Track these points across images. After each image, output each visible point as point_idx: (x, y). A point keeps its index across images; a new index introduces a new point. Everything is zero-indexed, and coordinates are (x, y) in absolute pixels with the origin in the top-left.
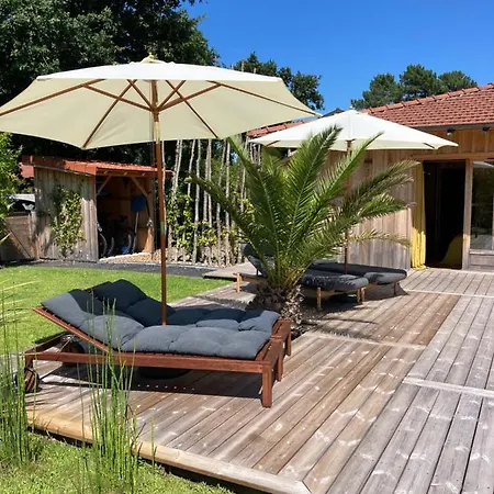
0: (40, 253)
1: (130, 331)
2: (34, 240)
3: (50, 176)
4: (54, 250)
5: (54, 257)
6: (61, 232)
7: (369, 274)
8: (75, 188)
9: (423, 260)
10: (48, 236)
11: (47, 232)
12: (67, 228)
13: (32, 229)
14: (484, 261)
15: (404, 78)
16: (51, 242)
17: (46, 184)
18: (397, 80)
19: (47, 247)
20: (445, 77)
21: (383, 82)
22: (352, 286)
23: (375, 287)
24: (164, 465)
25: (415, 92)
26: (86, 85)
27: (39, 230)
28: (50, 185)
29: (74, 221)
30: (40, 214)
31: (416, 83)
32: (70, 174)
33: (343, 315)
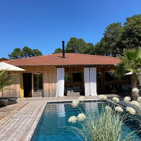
7: (8, 99)
9: (23, 96)
14: (36, 95)
15: (23, 49)
18: (21, 50)
20: (34, 50)
21: (17, 50)
22: (4, 102)
23: (9, 102)
25: (26, 54)
31: (26, 51)
33: (1, 108)
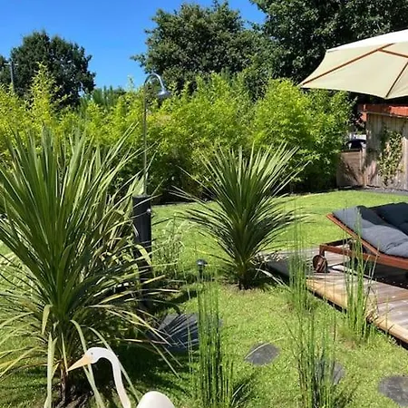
0: (367, 181)
1: (397, 241)
2: (363, 170)
3: (379, 120)
4: (379, 180)
5: (378, 185)
6: (384, 165)
8: (398, 130)
10: (374, 167)
11: (374, 165)
12: (390, 162)
13: (362, 162)
16: (376, 173)
17: (375, 126)
19: (372, 177)
24: (395, 338)
26: (380, 50)
27: (368, 163)
28: (378, 127)
29: (396, 156)
30: (369, 151)
32: (395, 118)
